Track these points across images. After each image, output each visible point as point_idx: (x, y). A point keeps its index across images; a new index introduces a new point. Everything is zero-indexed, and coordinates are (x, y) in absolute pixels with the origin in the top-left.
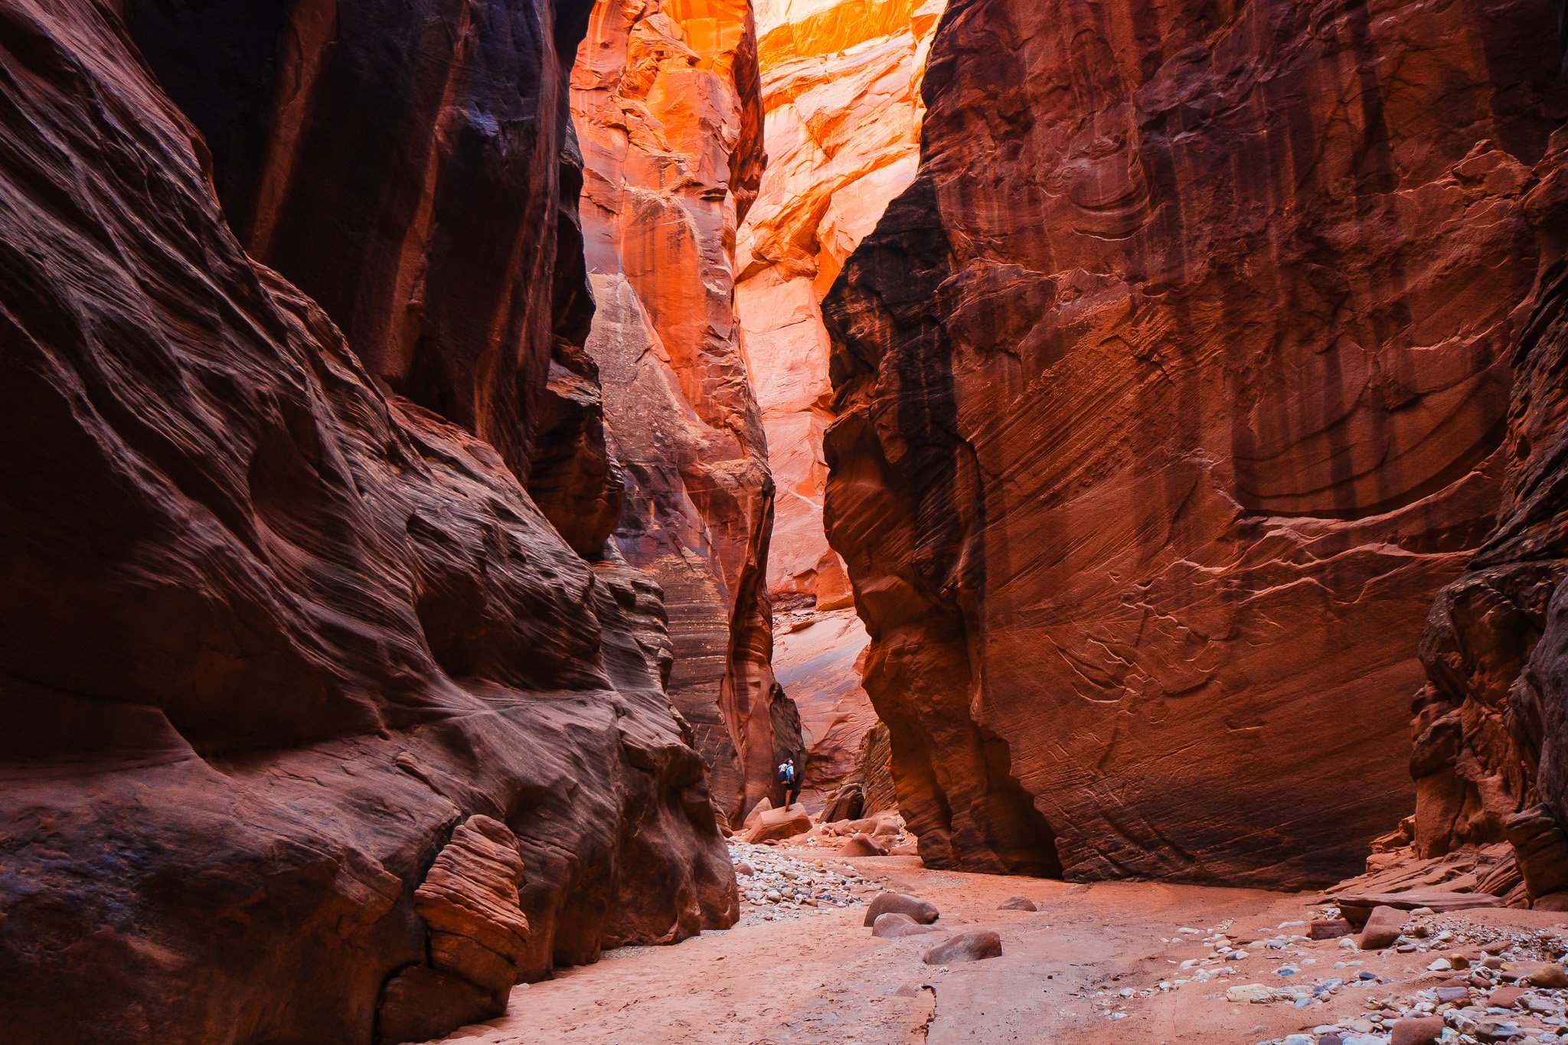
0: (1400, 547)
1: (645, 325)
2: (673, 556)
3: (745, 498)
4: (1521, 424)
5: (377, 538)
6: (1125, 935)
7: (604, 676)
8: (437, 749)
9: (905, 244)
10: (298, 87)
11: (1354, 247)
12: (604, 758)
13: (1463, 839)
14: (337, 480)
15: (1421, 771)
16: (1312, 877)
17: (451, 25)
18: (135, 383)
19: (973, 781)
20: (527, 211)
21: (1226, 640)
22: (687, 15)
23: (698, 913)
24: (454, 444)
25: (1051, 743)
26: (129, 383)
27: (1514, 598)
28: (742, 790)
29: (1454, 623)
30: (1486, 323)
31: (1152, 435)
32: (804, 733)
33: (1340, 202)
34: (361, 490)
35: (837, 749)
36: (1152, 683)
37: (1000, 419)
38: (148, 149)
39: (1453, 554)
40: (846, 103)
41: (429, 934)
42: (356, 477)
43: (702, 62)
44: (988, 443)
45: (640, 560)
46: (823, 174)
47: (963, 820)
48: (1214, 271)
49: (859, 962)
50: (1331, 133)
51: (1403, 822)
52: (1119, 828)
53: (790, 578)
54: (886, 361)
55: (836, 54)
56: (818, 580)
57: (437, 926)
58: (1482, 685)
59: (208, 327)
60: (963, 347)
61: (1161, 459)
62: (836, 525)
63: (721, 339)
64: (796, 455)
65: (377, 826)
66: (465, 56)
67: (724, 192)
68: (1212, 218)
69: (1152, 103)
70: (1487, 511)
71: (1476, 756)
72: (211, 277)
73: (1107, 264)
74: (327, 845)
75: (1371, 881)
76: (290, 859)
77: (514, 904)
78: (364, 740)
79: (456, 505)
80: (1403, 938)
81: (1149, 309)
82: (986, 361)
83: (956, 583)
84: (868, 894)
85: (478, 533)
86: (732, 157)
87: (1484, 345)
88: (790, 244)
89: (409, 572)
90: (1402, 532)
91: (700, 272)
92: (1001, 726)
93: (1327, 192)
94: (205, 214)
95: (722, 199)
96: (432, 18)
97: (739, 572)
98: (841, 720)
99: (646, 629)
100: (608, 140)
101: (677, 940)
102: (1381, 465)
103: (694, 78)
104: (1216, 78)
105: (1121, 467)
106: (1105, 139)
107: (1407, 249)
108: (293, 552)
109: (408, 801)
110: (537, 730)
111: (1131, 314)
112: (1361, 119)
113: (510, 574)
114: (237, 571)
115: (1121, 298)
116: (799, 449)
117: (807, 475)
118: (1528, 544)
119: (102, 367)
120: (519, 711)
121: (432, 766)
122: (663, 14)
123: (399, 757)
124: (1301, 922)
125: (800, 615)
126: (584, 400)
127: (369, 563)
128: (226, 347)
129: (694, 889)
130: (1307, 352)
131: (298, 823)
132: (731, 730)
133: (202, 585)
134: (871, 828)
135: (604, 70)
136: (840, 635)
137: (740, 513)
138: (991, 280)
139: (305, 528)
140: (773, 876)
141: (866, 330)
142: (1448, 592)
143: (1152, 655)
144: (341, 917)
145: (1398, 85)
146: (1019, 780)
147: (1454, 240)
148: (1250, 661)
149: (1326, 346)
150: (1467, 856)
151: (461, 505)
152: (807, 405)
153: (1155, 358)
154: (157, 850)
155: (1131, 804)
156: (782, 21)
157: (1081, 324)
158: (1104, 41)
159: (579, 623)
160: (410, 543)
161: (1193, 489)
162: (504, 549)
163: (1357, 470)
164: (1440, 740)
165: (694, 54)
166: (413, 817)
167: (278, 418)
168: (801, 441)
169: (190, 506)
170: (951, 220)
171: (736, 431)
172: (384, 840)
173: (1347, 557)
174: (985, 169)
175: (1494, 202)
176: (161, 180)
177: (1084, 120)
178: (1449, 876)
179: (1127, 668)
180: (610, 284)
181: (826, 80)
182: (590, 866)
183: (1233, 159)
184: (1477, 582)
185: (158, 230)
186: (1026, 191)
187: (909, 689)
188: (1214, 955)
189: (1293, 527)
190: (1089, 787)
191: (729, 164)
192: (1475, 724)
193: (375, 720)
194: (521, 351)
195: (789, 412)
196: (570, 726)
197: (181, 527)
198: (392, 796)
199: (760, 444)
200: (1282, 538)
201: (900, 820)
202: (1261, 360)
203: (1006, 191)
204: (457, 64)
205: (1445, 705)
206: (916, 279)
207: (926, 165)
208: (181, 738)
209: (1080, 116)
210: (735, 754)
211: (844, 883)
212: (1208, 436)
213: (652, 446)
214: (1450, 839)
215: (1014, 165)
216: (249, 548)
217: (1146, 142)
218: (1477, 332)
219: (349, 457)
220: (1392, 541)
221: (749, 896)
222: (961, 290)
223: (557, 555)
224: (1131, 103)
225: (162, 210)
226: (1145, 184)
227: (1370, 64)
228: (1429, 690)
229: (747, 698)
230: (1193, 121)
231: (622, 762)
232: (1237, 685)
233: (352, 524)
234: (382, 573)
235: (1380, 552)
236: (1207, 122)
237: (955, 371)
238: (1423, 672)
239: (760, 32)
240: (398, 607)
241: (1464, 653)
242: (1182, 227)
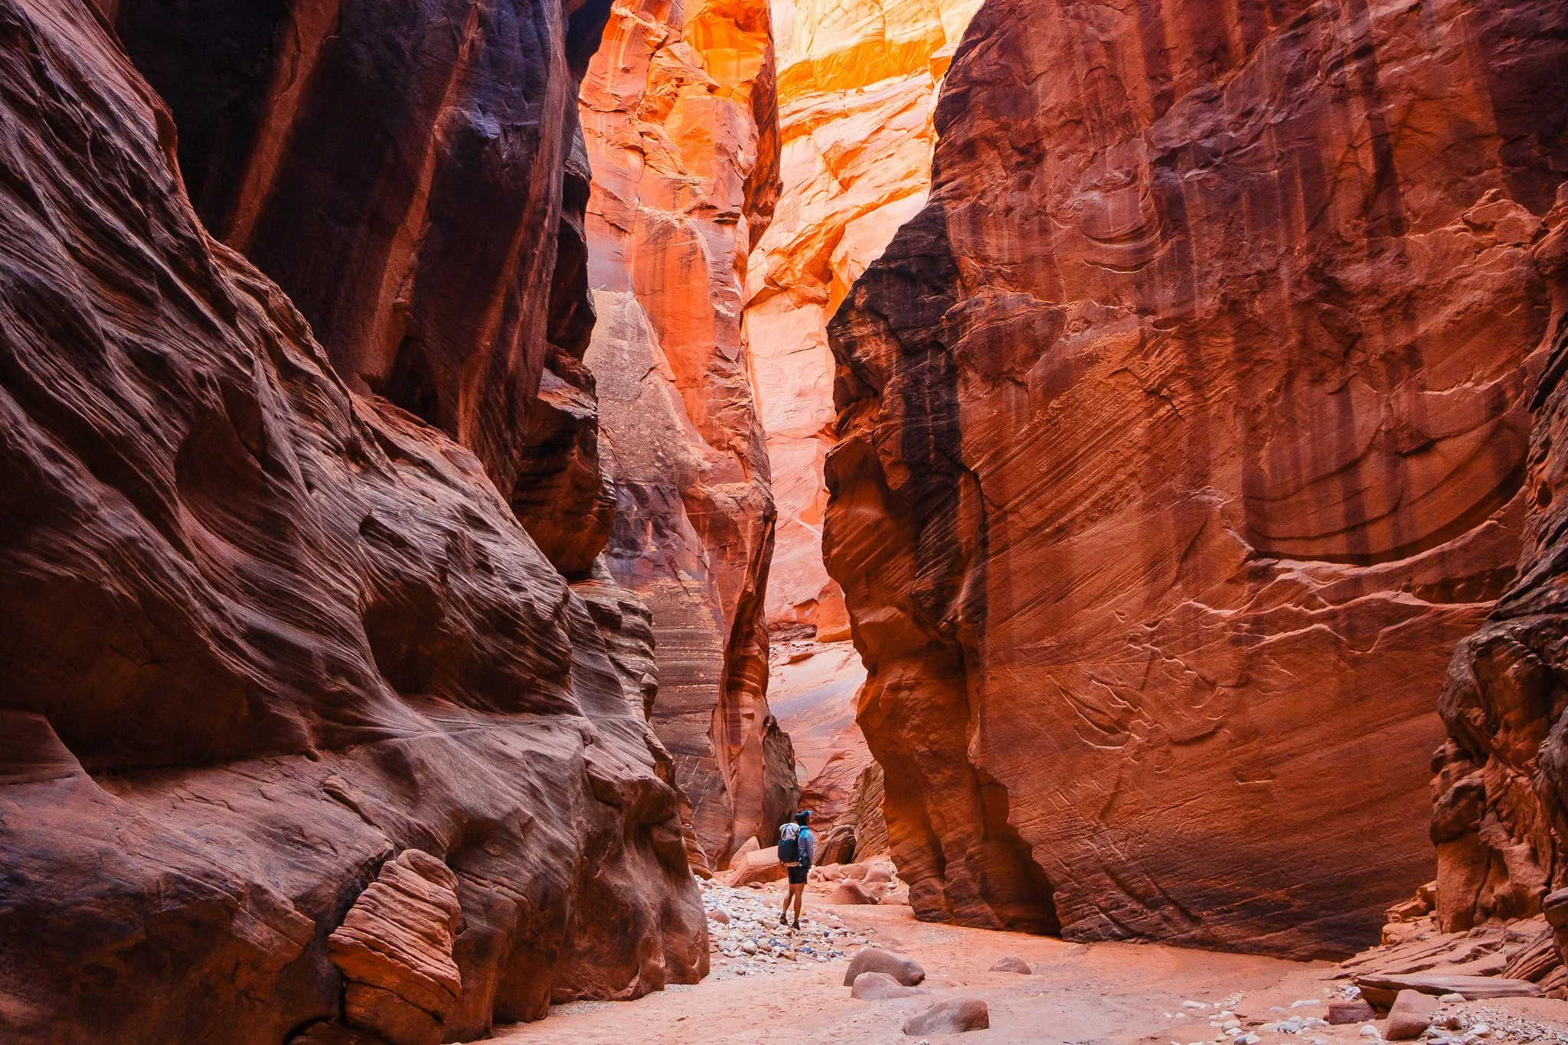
0: (1415, 596)
1: (652, 343)
2: (669, 580)
3: (745, 522)
4: (1541, 470)
5: (324, 539)
6: (1124, 1008)
7: (574, 699)
8: (373, 773)
9: (914, 269)
10: (293, 77)
11: (1366, 289)
12: (566, 790)
13: (1488, 913)
14: (282, 473)
15: (1441, 836)
16: (1324, 946)
17: (457, 28)
18: (48, 353)
19: (969, 828)
20: (526, 216)
21: (1235, 687)
22: (708, 45)
23: (662, 965)
24: (431, 447)
25: (1051, 789)
26: (40, 352)
27: (1539, 651)
28: (730, 827)
29: (1477, 677)
30: (1500, 370)
31: (1161, 470)
32: (798, 769)
33: (1351, 244)
34: (310, 487)
35: (831, 787)
36: (1158, 730)
37: (1006, 448)
38: (96, 111)
39: (1469, 605)
40: (863, 137)
41: (343, 985)
42: (305, 473)
43: (723, 90)
44: (992, 473)
45: (635, 582)
46: (839, 205)
47: (958, 870)
48: (1226, 307)
49: (833, 1030)
50: (1342, 175)
51: (1422, 890)
52: (1121, 884)
53: (791, 607)
54: (891, 385)
55: (855, 90)
56: (819, 610)
57: (353, 977)
58: (1506, 744)
59: (146, 301)
60: (970, 374)
61: (1170, 496)
62: (834, 552)
63: (728, 360)
64: (800, 482)
65: (292, 860)
66: (470, 58)
67: (737, 216)
68: (1223, 255)
69: (1162, 139)
70: (1504, 561)
71: (1501, 821)
72: (154, 249)
73: (1117, 296)
74: (226, 880)
75: (1390, 955)
76: (178, 896)
77: (446, 953)
78: (288, 761)
79: (420, 509)
80: (1432, 1030)
81: (1159, 343)
82: (993, 389)
83: (956, 617)
84: (852, 948)
85: (442, 540)
86: (747, 183)
87: (1498, 392)
88: (803, 271)
89: (358, 578)
90: (1417, 580)
91: (710, 293)
92: (999, 770)
93: (1338, 234)
94: (154, 184)
95: (736, 222)
96: (438, 19)
97: (737, 598)
98: (837, 757)
99: (630, 652)
100: (625, 161)
101: (637, 995)
102: (1395, 510)
103: (712, 105)
104: (1228, 118)
105: (1129, 502)
106: (1117, 173)
107: (1418, 292)
108: (225, 550)
109: (332, 832)
110: (491, 756)
111: (1141, 347)
112: (1371, 163)
113: (475, 586)
114: (150, 566)
115: (1130, 330)
116: (805, 476)
117: (811, 503)
118: (1554, 595)
119: (8, 332)
120: (473, 734)
121: (365, 793)
122: (686, 43)
123: (327, 782)
124: (1316, 1001)
125: (799, 645)
126: (579, 412)
127: (312, 566)
128: (163, 323)
129: (660, 939)
130: (1318, 392)
131: (194, 853)
132: (721, 764)
133: (105, 579)
134: (862, 874)
135: (623, 94)
136: (840, 668)
137: (739, 537)
138: (999, 308)
139: (240, 523)
140: (751, 925)
141: (872, 354)
142: (1469, 644)
143: (1158, 700)
144: (238, 964)
145: (1407, 132)
146: (1017, 829)
147: (1465, 286)
148: (1260, 711)
149: (1337, 387)
150: (1493, 933)
151: (426, 509)
152: (814, 432)
153: (1165, 392)
154: (18, 881)
155: (1135, 858)
156: (804, 57)
157: (1089, 355)
158: (1117, 78)
159: (548, 641)
160: (362, 546)
161: (1203, 527)
162: (470, 558)
163: (1370, 514)
164: (1463, 803)
165: (713, 82)
166: (335, 850)
167: (217, 403)
168: (807, 467)
169: (102, 491)
170: (961, 247)
171: (739, 454)
172: (298, 875)
173: (1360, 604)
174: (996, 197)
175: (1505, 251)
176: (106, 144)
177: (1095, 154)
178: (1475, 955)
179: (1132, 713)
180: (619, 302)
181: (844, 115)
182: (543, 910)
183: (1244, 198)
184: (1501, 633)
185: (97, 195)
186: (1037, 222)
187: (905, 727)
188: (1222, 1037)
189: (1305, 571)
190: (1090, 838)
191: (744, 189)
192: (1499, 786)
193: (302, 739)
194: (513, 357)
195: (796, 438)
196: (529, 752)
197: (90, 514)
198: (312, 824)
199: (764, 469)
200: (1293, 582)
201: (893, 867)
202: (1271, 399)
203: (1017, 220)
204: (462, 66)
205: (1467, 765)
206: (923, 305)
207: (937, 192)
208: (67, 751)
209: (1092, 150)
210: (724, 789)
211: (826, 935)
212: (1218, 473)
213: (652, 465)
214: (1474, 913)
215: (1025, 195)
216: (169, 541)
217: (1157, 177)
218: (1490, 378)
219: (301, 451)
220: (1407, 589)
221: (722, 948)
222: (969, 317)
223: (531, 569)
224: (1143, 139)
225: (105, 175)
226: (1156, 218)
227: (1379, 111)
228: (1449, 748)
229: (740, 731)
230: (1204, 159)
231: (585, 795)
232: (1246, 735)
233: (296, 522)
234: (325, 577)
235: (1395, 600)
236: (1218, 161)
237: (961, 397)
238: (1444, 729)
239: (781, 66)
240: (341, 615)
241: (1488, 710)
242: (1192, 262)
